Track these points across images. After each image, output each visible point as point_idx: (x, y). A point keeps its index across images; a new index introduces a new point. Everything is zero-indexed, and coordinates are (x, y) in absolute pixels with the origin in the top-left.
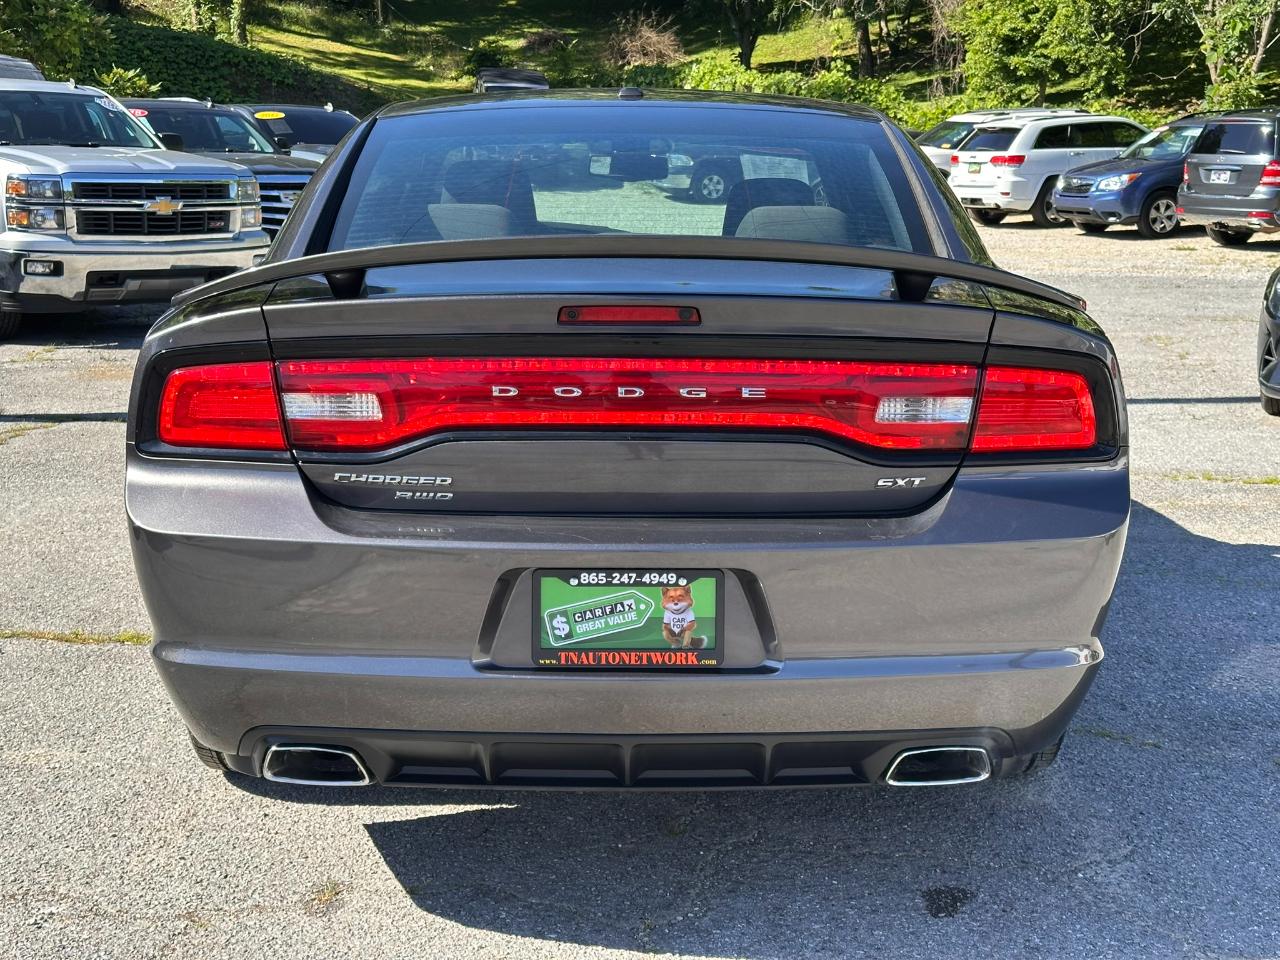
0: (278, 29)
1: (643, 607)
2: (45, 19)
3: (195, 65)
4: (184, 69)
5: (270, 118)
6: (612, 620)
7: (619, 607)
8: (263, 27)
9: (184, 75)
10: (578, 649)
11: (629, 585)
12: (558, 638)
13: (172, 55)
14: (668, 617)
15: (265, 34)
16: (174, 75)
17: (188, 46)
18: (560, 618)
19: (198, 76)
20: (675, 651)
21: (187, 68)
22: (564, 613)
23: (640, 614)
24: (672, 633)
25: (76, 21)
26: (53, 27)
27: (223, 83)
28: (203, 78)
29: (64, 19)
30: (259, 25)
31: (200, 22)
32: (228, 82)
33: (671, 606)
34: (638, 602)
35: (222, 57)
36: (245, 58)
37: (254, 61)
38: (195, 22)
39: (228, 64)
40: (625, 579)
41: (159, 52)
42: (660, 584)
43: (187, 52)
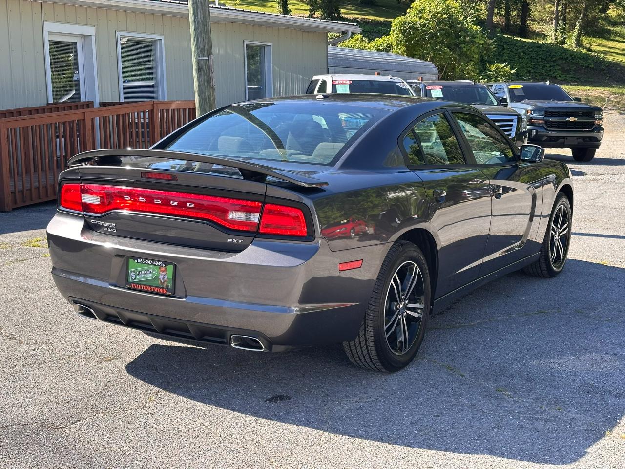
0: (608, 39)
1: (154, 272)
2: (464, 42)
3: (545, 59)
4: (540, 62)
5: (516, 88)
6: (147, 275)
7: (148, 272)
8: (600, 39)
9: (539, 65)
10: (137, 283)
11: (150, 264)
12: (132, 279)
13: (535, 55)
14: (160, 277)
15: (600, 42)
16: (534, 65)
17: (543, 51)
18: (133, 273)
19: (546, 65)
20: (161, 288)
21: (541, 61)
22: (134, 271)
23: (153, 274)
24: (161, 282)
25: (478, 42)
26: (467, 46)
27: (557, 68)
28: (548, 66)
29: (473, 42)
30: (599, 37)
31: (556, 39)
32: (560, 67)
33: (161, 273)
34: (153, 270)
35: (559, 55)
36: (571, 56)
37: (575, 57)
38: (553, 39)
39: (562, 58)
40: (149, 262)
41: (529, 54)
42: (158, 265)
43: (542, 54)
